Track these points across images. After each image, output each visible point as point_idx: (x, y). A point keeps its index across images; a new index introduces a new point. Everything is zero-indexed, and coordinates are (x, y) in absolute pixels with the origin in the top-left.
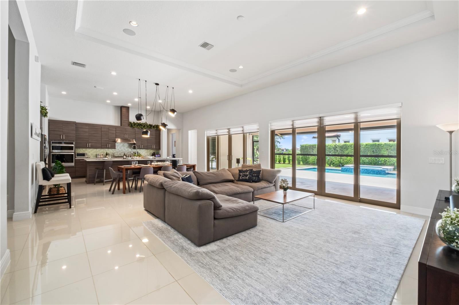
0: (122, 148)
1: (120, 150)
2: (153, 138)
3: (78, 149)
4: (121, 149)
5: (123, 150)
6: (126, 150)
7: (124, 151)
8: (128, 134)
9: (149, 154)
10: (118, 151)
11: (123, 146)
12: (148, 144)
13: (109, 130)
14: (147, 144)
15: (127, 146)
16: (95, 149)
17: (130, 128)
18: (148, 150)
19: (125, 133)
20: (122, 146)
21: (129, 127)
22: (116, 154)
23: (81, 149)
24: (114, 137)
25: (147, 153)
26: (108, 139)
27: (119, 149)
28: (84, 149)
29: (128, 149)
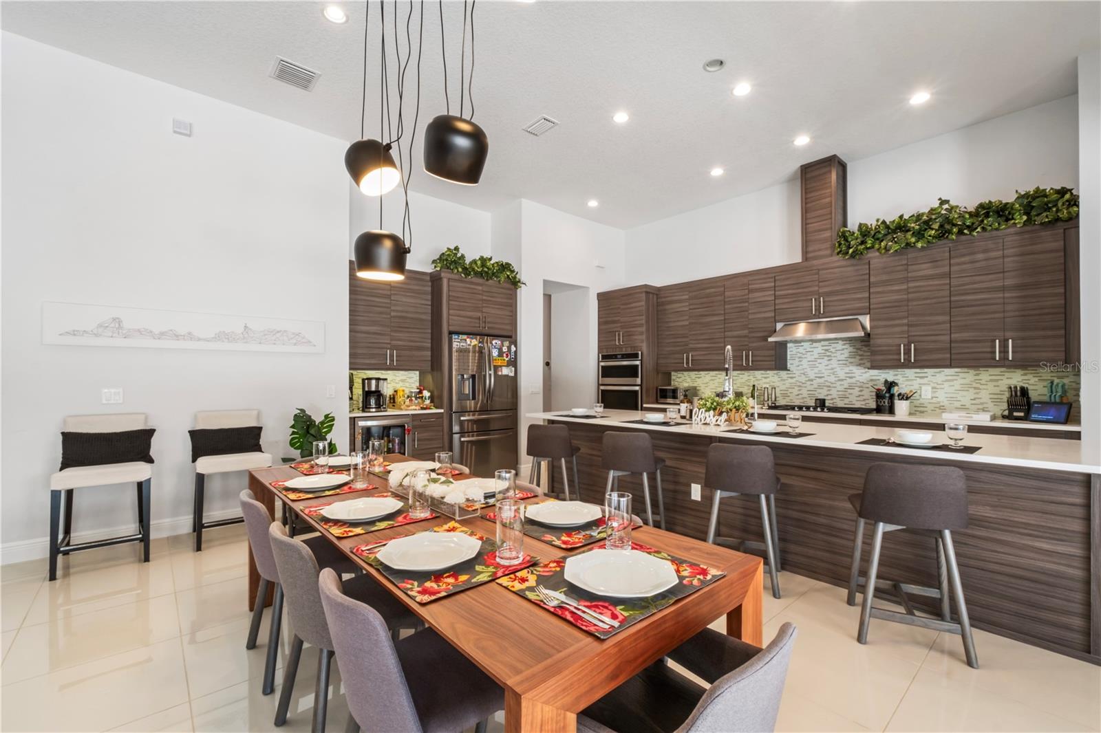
0: (822, 367)
1: (812, 375)
2: (1003, 289)
4: (816, 370)
5: (826, 373)
8: (826, 295)
9: (985, 396)
10: (803, 379)
11: (826, 354)
12: (956, 336)
13: (751, 291)
14: (947, 338)
15: (843, 357)
17: (844, 263)
18: (985, 375)
19: (812, 293)
20: (821, 356)
21: (836, 258)
22: (795, 391)
25: (971, 394)
26: (746, 332)
27: (808, 370)
29: (847, 370)
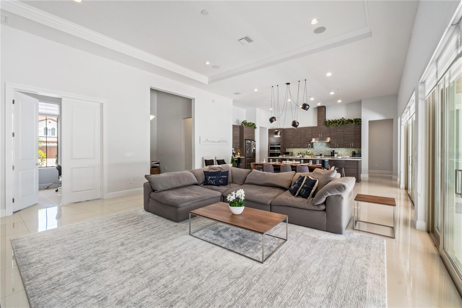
0: (321, 147)
1: (318, 149)
2: (352, 134)
3: (288, 149)
6: (324, 149)
7: (322, 150)
8: (322, 133)
10: (317, 150)
11: (322, 145)
12: (345, 142)
13: (306, 131)
14: (343, 143)
15: (325, 146)
16: (299, 149)
17: (325, 127)
18: (349, 149)
19: (319, 133)
20: (320, 145)
22: (315, 152)
23: (290, 149)
24: (310, 137)
25: (347, 153)
26: (305, 140)
28: (291, 149)
29: (325, 148)
